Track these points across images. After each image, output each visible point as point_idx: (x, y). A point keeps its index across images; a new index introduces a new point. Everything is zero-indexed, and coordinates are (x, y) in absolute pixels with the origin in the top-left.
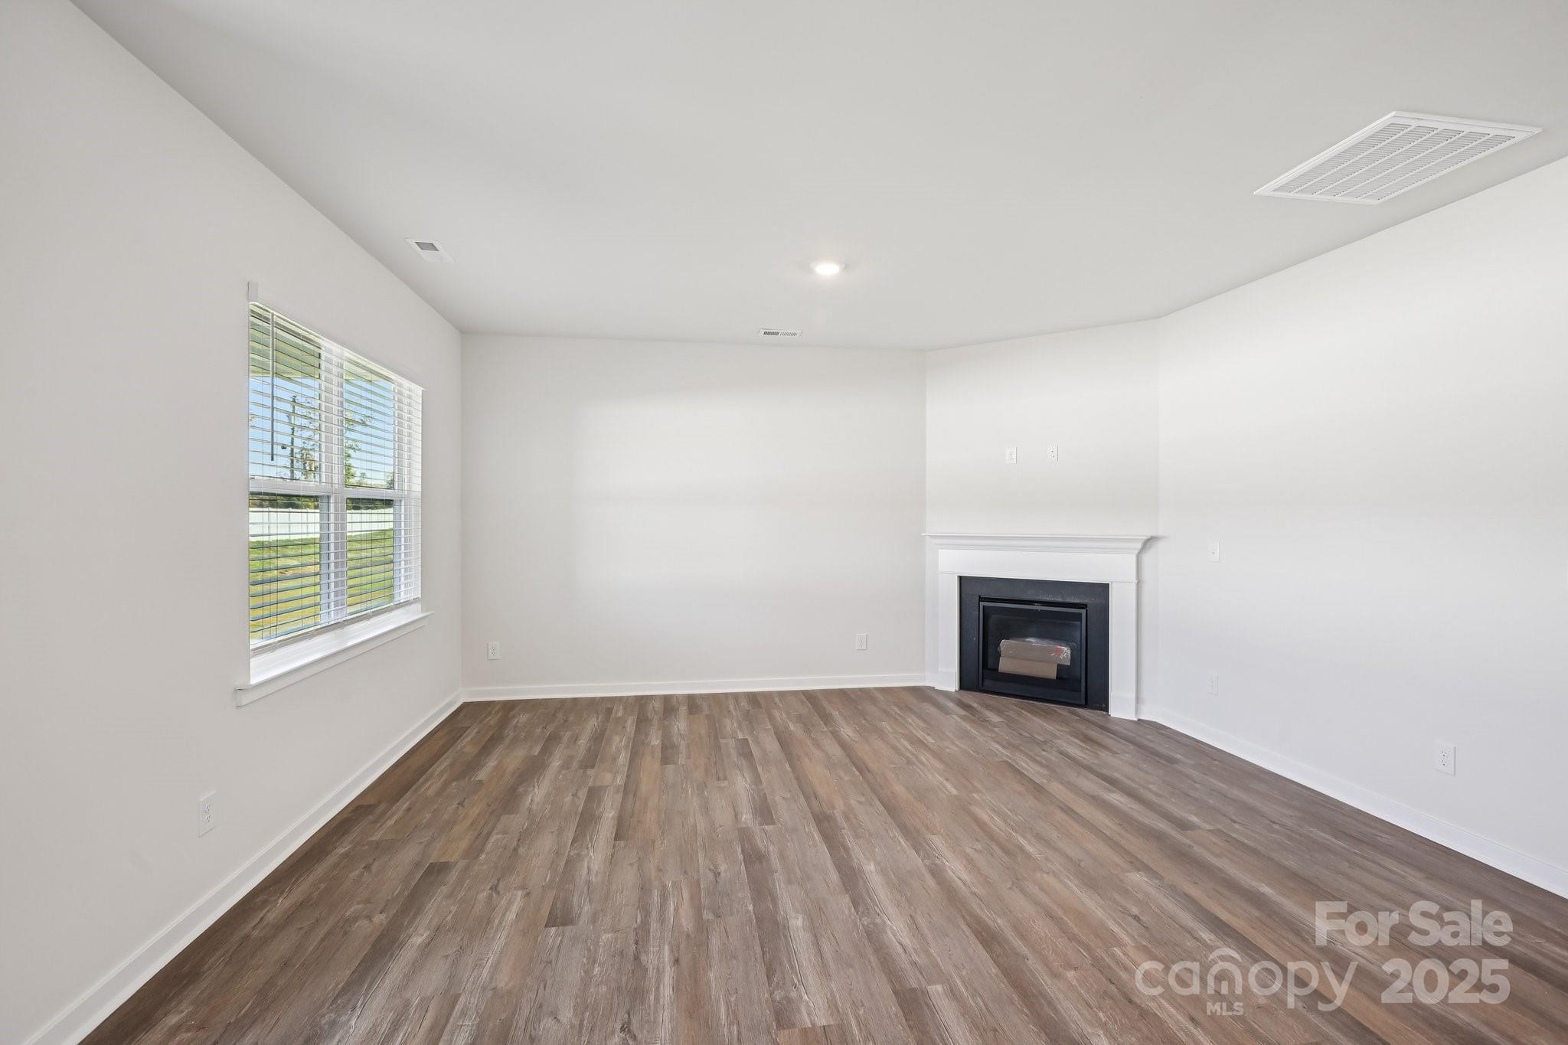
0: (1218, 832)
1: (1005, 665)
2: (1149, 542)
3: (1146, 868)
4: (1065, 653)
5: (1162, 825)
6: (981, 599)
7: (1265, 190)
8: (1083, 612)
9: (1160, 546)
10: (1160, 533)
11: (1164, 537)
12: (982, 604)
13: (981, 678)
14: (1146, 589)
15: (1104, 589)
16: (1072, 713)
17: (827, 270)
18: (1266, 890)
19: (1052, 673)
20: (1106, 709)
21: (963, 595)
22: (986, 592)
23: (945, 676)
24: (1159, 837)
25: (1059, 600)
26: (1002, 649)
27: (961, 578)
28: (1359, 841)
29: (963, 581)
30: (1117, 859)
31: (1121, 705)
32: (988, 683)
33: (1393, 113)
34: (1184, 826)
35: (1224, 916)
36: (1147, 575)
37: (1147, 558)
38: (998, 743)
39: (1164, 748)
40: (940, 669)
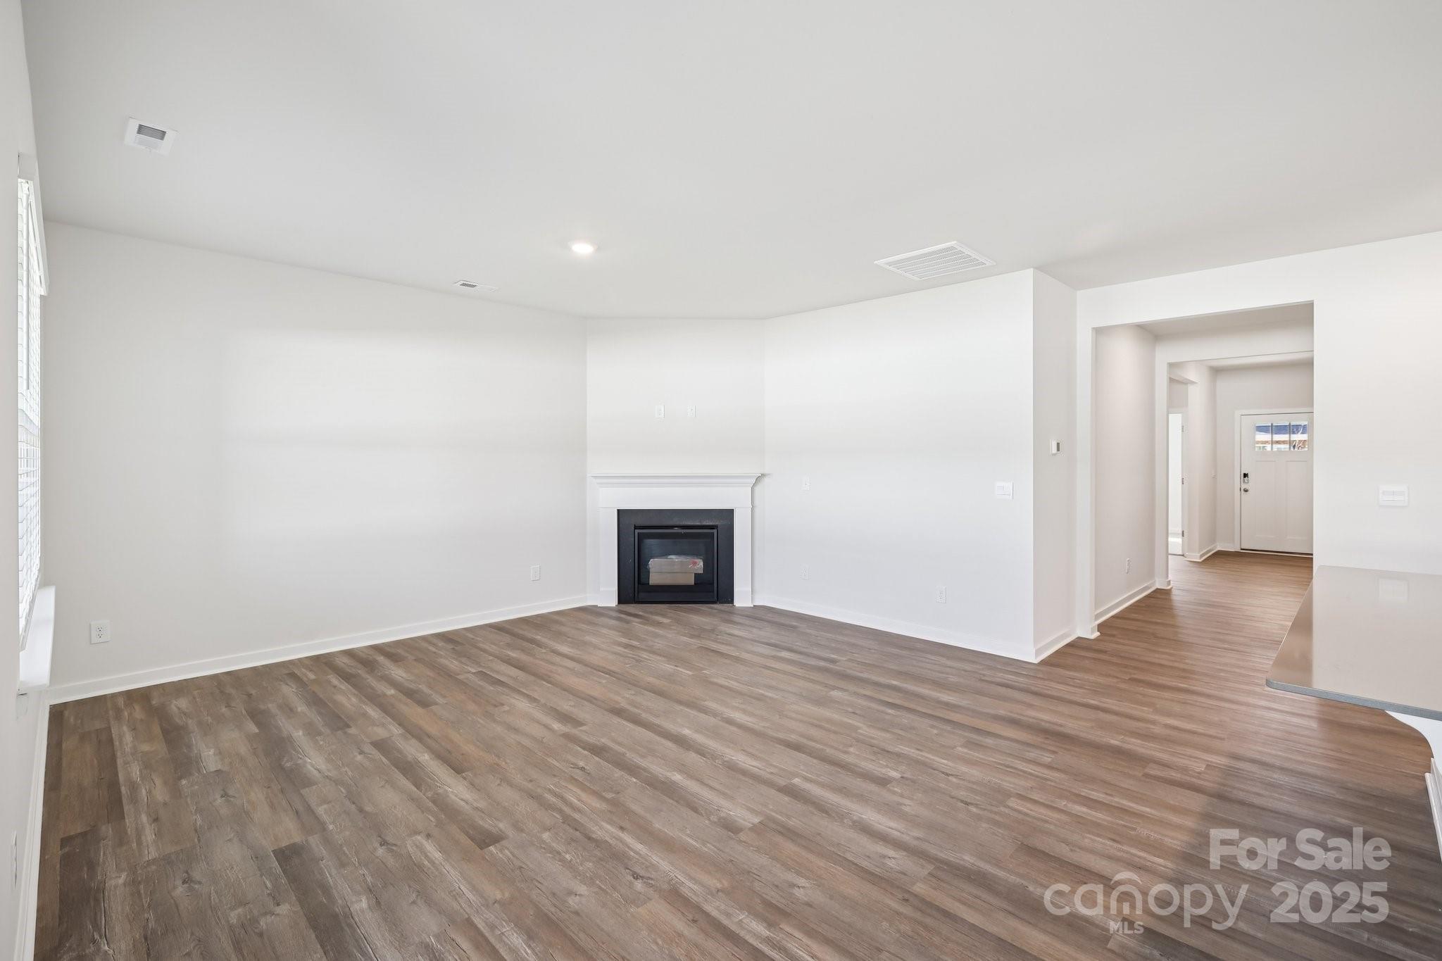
0: (850, 660)
1: (654, 579)
2: (759, 479)
3: (838, 688)
4: (699, 565)
5: (822, 664)
6: (636, 528)
7: (881, 262)
8: (715, 531)
9: (766, 480)
10: (766, 471)
11: (769, 474)
12: (637, 531)
13: (636, 592)
14: (757, 511)
15: (729, 513)
16: (712, 608)
17: (583, 249)
18: (895, 683)
19: (691, 581)
20: (732, 601)
21: (621, 526)
22: (641, 522)
23: (605, 594)
24: (826, 670)
25: (698, 524)
26: (650, 566)
27: (618, 510)
28: (910, 649)
29: (620, 513)
30: (818, 687)
31: (742, 599)
32: (642, 595)
33: (955, 242)
34: (833, 661)
35: (890, 700)
36: (757, 502)
37: (757, 489)
38: (685, 636)
39: (783, 620)
40: (602, 589)
